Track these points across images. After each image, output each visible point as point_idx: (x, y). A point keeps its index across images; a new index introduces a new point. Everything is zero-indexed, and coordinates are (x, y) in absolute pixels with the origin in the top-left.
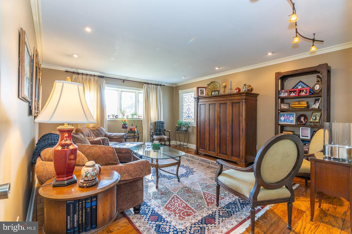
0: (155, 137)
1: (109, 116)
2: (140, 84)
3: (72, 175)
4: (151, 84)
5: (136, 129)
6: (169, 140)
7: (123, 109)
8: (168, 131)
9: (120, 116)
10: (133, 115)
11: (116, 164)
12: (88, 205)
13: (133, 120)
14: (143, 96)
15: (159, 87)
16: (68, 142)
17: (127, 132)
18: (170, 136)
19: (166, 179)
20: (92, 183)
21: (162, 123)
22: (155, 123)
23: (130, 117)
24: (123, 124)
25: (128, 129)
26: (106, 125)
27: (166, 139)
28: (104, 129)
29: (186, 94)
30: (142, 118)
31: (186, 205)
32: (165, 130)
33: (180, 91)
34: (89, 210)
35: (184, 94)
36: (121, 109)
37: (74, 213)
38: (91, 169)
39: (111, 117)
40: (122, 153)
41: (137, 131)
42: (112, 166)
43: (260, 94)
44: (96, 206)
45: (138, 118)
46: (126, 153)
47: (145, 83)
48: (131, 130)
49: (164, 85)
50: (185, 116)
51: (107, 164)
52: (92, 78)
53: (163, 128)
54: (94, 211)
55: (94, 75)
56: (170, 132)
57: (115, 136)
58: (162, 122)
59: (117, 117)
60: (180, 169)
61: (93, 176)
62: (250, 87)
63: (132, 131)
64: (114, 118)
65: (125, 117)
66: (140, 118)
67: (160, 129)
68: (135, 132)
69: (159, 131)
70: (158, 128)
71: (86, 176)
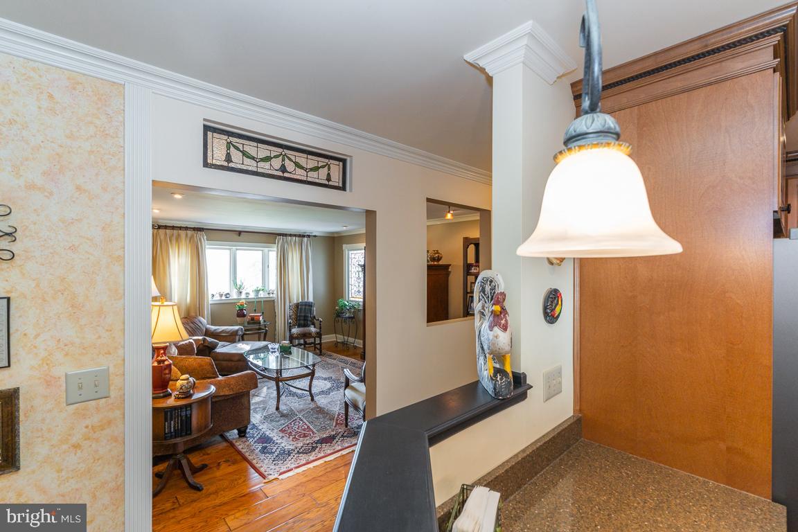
0: (295, 331)
1: (213, 296)
2: (270, 237)
3: (167, 389)
4: (291, 235)
5: (261, 318)
6: (319, 335)
7: (239, 283)
8: (318, 320)
9: (234, 296)
10: (257, 291)
11: (214, 378)
12: (184, 414)
13: (257, 300)
14: (275, 258)
15: (305, 239)
16: (164, 358)
17: (246, 324)
18: (320, 328)
19: (296, 397)
20: (187, 395)
21: (310, 305)
22: (297, 305)
23: (252, 295)
24: (238, 309)
25: (248, 318)
26: (207, 312)
27: (313, 334)
28: (204, 321)
29: (355, 252)
30: (274, 296)
31: (308, 427)
32: (314, 317)
33: (344, 246)
34: (184, 418)
35: (352, 252)
36: (235, 284)
37: (171, 420)
38: (186, 381)
39: (217, 298)
40: (232, 361)
41: (264, 321)
42: (209, 380)
43: (452, 264)
44: (191, 415)
45: (267, 296)
46: (239, 360)
47: (280, 235)
48: (253, 319)
49: (315, 236)
50: (353, 291)
51: (204, 378)
52: (182, 233)
53: (311, 314)
54: (189, 419)
55: (187, 227)
56: (321, 322)
57: (222, 331)
58: (309, 303)
59: (228, 296)
60: (315, 382)
61: (187, 388)
62: (438, 253)
63: (254, 321)
64: (224, 298)
65: (243, 296)
66: (271, 295)
67: (305, 316)
68: (260, 323)
69: (305, 320)
70: (303, 314)
71: (181, 388)
